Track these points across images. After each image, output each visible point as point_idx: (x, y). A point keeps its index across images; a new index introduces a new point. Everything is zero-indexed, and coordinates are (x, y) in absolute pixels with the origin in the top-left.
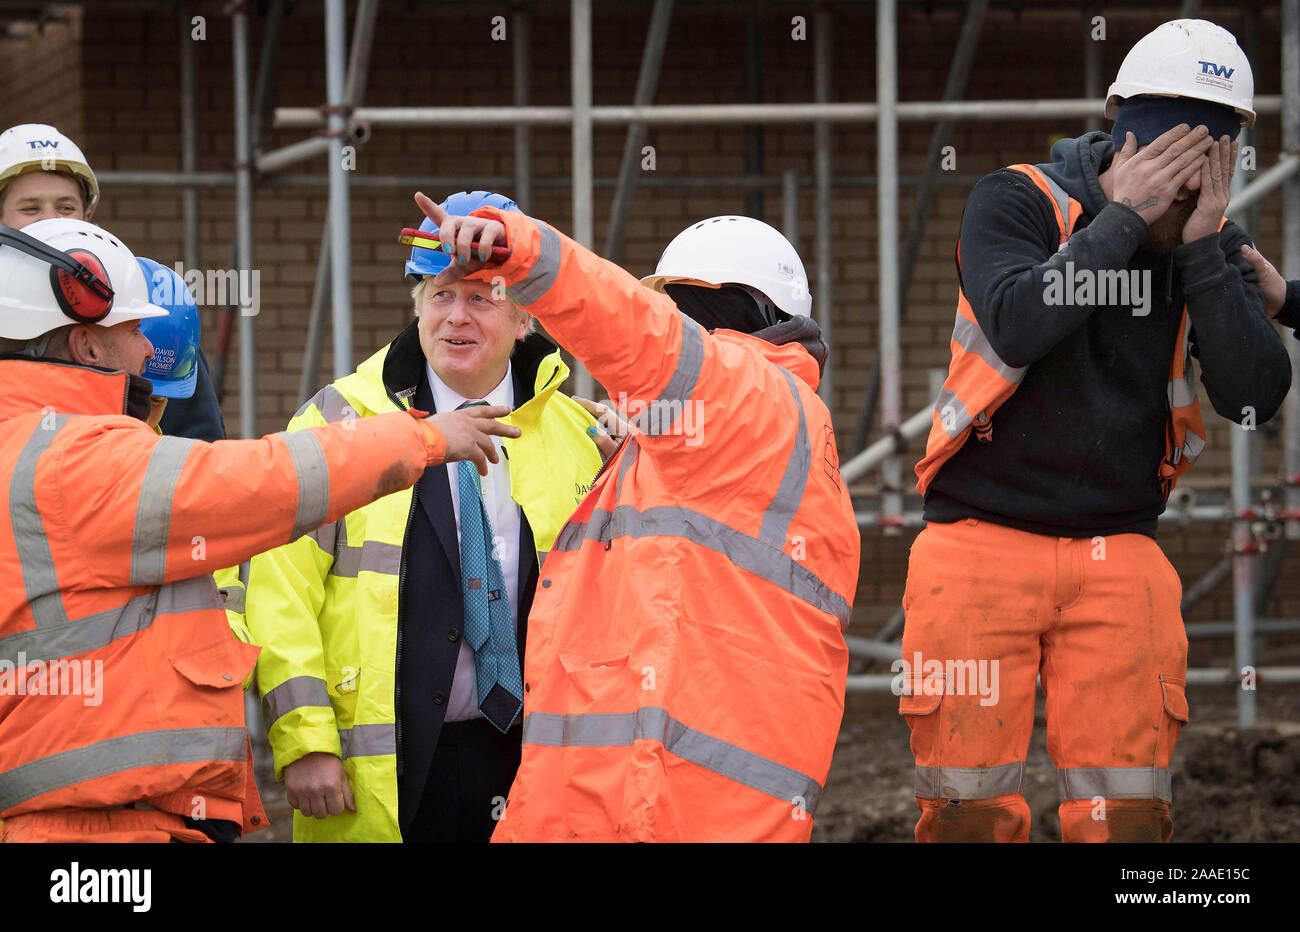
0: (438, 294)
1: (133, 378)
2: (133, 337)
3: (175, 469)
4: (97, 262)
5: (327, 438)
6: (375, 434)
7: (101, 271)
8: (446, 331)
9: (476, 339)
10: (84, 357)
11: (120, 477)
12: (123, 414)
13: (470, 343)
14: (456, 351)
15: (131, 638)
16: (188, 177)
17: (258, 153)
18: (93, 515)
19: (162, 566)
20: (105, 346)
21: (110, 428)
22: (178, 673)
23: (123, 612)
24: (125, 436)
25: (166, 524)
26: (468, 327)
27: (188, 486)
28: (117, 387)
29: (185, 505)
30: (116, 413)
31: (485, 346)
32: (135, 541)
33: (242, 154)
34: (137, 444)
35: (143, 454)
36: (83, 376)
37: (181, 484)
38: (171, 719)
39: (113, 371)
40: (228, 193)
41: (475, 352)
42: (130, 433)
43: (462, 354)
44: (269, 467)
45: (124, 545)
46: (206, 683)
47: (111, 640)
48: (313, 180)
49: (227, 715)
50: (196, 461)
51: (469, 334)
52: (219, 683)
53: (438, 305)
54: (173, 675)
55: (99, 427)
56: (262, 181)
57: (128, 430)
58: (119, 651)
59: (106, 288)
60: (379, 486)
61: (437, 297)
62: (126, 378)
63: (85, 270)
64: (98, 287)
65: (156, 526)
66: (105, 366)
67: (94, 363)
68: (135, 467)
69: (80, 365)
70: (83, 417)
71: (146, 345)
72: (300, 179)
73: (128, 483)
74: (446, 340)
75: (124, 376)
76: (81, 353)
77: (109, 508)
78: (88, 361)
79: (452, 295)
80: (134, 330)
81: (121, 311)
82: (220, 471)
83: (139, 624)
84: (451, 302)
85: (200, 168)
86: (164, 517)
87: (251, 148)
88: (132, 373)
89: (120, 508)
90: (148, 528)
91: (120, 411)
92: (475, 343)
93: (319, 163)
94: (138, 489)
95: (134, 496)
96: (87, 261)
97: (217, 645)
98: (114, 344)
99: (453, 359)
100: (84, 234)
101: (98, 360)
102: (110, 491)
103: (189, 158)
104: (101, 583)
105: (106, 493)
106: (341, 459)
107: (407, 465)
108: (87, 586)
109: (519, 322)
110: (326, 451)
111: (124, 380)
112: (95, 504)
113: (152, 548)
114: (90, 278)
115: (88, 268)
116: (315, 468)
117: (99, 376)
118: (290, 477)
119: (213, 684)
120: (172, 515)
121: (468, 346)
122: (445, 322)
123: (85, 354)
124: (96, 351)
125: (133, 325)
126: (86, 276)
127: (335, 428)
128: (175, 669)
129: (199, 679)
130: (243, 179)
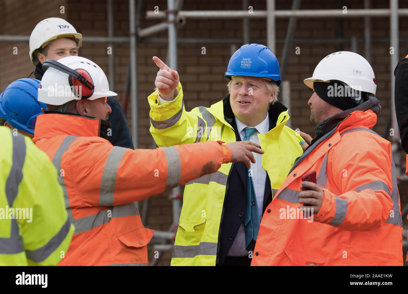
0: (236, 84)
1: (102, 121)
2: (102, 105)
3: (119, 160)
4: (87, 74)
5: (181, 151)
6: (201, 150)
7: (89, 78)
8: (239, 98)
9: (251, 102)
10: (82, 112)
11: (96, 162)
12: (98, 136)
13: (248, 103)
14: (242, 106)
15: (100, 227)
16: (111, 39)
17: (139, 29)
18: (84, 178)
19: (112, 199)
20: (91, 108)
21: (93, 142)
22: (121, 242)
23: (97, 216)
24: (99, 146)
25: (114, 183)
26: (247, 96)
27: (123, 168)
28: (96, 125)
29: (122, 175)
30: (96, 136)
31: (254, 104)
32: (101, 189)
33: (132, 29)
34: (104, 150)
35: (106, 154)
36: (82, 120)
37: (121, 167)
38: (117, 260)
39: (94, 118)
40: (127, 46)
41: (250, 106)
42: (101, 145)
43: (245, 107)
44: (156, 161)
45: (96, 190)
46: (132, 246)
47: (92, 228)
48: (161, 40)
49: (140, 259)
50: (127, 158)
51: (248, 99)
52: (137, 245)
53: (236, 88)
54: (118, 242)
55: (88, 142)
56: (140, 40)
57: (100, 143)
58: (96, 232)
59: (92, 85)
60: (202, 171)
61: (236, 85)
62: (100, 121)
63: (82, 77)
64: (88, 84)
65: (110, 184)
66: (91, 116)
67: (86, 115)
68: (102, 159)
69: (81, 115)
70: (82, 138)
71: (108, 108)
72: (156, 40)
73: (99, 165)
74: (239, 102)
75: (98, 120)
76: (81, 111)
77: (91, 176)
78: (84, 114)
79: (242, 84)
80: (103, 101)
81: (97, 94)
82: (136, 162)
83: (104, 222)
84: (241, 87)
85: (115, 35)
86: (113, 180)
87: (136, 27)
88: (101, 119)
89: (95, 176)
90: (106, 184)
91: (97, 135)
92: (250, 103)
93: (165, 33)
94: (103, 168)
95: (101, 171)
96: (83, 74)
97: (136, 230)
98: (94, 107)
99: (242, 109)
100: (83, 63)
101: (88, 114)
102: (91, 168)
103: (111, 31)
104: (87, 205)
105: (89, 169)
106: (186, 159)
107: (214, 163)
108: (82, 206)
109: (270, 95)
110: (180, 156)
111: (99, 122)
112: (85, 173)
113: (108, 192)
114: (84, 80)
115: (84, 76)
116: (175, 162)
117: (89, 120)
118: (165, 166)
119: (134, 246)
120: (116, 179)
121: (247, 104)
122: (238, 95)
123: (83, 111)
124: (87, 110)
125: (102, 99)
126: (83, 80)
127: (186, 146)
128: (119, 240)
129: (129, 244)
130: (133, 40)
